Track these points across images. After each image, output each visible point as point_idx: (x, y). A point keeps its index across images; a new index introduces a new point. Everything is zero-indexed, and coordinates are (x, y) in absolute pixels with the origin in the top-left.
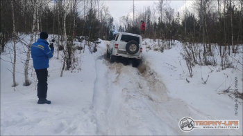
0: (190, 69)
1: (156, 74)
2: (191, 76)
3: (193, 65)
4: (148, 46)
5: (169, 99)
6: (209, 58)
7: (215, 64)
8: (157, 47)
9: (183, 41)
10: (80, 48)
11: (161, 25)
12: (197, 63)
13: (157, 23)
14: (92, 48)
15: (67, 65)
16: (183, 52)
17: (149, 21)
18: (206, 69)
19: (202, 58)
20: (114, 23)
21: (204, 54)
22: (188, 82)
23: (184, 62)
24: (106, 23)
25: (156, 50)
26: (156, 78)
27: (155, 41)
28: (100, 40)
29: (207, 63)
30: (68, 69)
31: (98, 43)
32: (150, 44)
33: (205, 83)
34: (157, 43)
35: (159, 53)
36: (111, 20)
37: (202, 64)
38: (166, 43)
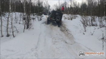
0: (85, 28)
1: (69, 30)
2: (85, 31)
3: (86, 26)
4: (65, 17)
5: (75, 42)
6: (94, 23)
7: (96, 25)
8: (69, 18)
9: (81, 15)
10: (34, 19)
11: (71, 8)
12: (88, 25)
13: (70, 7)
14: (39, 19)
15: (27, 26)
16: (81, 20)
17: (66, 7)
18: (92, 28)
19: (90, 22)
20: (50, 8)
21: (91, 21)
22: (84, 34)
23: (82, 25)
24: (47, 8)
25: (69, 19)
26: (69, 32)
27: (68, 15)
28: (43, 15)
29: (93, 25)
30: (27, 29)
31: (42, 16)
32: (66, 17)
33: (92, 34)
34: (69, 16)
35: (70, 21)
36: (49, 6)
37: (90, 26)
38: (73, 16)
